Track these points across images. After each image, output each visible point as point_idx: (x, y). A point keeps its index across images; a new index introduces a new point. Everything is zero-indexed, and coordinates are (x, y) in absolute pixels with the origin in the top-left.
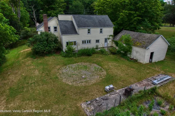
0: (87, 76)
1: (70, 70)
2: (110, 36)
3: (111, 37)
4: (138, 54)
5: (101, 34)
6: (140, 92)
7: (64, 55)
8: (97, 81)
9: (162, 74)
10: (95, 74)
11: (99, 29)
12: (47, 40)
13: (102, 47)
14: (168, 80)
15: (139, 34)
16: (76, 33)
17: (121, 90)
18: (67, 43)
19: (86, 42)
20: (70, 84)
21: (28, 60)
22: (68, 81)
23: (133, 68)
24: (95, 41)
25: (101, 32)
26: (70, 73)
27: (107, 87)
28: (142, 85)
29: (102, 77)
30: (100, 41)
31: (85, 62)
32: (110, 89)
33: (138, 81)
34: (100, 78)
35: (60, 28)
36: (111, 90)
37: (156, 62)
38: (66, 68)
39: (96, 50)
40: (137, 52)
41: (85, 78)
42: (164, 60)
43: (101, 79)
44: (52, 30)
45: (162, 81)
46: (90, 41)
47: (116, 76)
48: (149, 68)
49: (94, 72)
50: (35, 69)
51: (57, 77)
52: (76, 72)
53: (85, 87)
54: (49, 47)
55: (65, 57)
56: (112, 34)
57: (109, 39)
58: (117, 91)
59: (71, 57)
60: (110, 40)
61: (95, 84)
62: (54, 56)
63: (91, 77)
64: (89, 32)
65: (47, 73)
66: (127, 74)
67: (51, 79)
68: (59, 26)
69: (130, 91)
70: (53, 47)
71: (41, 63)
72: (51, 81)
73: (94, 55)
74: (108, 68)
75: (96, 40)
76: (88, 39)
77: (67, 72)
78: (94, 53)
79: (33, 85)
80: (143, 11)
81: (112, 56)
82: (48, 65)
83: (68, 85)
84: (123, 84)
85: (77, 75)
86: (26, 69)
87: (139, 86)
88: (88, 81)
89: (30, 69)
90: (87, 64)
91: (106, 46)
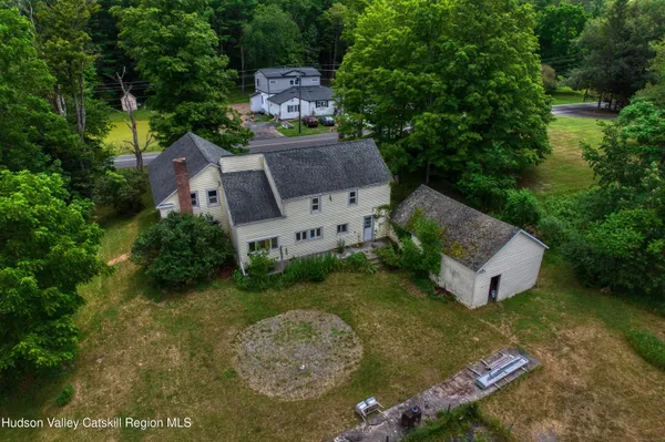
0: (312, 365)
1: (264, 343)
2: (380, 208)
3: (383, 212)
4: (456, 280)
5: (353, 208)
6: (439, 415)
7: (244, 285)
8: (336, 383)
9: (510, 351)
10: (333, 358)
11: (345, 195)
12: (192, 244)
13: (355, 241)
14: (520, 369)
15: (464, 211)
16: (277, 214)
17: (395, 408)
18: (252, 246)
19: (309, 234)
20: (270, 394)
21: (141, 308)
22: (264, 385)
23: (439, 327)
24: (336, 229)
25: (352, 201)
26: (265, 355)
27: (362, 406)
28: (450, 390)
29: (350, 368)
30: (350, 228)
31: (304, 308)
32: (367, 411)
33: (444, 376)
34: (345, 369)
35: (229, 202)
36: (372, 412)
37: (510, 296)
38: (255, 336)
39: (338, 257)
40: (454, 273)
41: (306, 373)
42: (535, 286)
43: (348, 372)
44: (203, 199)
45: (503, 374)
46: (319, 230)
47: (389, 360)
48: (483, 328)
49: (330, 348)
50: (168, 341)
51: (234, 373)
52: (281, 348)
53: (308, 402)
54: (199, 263)
55: (247, 289)
56: (388, 202)
57: (376, 217)
58: (386, 414)
59: (264, 289)
60: (381, 220)
61: (331, 394)
62: (216, 288)
63: (322, 366)
64: (315, 208)
65: (204, 359)
66: (419, 354)
67: (217, 378)
68: (221, 188)
69: (413, 420)
70: (211, 262)
71: (180, 320)
72: (220, 386)
73: (332, 276)
74: (368, 332)
75: (339, 227)
76: (314, 226)
77: (258, 350)
78: (331, 271)
79: (174, 401)
80: (486, 114)
81: (384, 276)
82: (201, 325)
83: (264, 398)
84: (402, 389)
85: (286, 360)
86: (140, 342)
87: (441, 395)
88: (315, 382)
89: (153, 343)
90: (310, 316)
91: (369, 237)
